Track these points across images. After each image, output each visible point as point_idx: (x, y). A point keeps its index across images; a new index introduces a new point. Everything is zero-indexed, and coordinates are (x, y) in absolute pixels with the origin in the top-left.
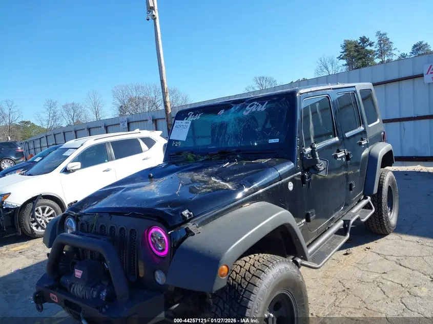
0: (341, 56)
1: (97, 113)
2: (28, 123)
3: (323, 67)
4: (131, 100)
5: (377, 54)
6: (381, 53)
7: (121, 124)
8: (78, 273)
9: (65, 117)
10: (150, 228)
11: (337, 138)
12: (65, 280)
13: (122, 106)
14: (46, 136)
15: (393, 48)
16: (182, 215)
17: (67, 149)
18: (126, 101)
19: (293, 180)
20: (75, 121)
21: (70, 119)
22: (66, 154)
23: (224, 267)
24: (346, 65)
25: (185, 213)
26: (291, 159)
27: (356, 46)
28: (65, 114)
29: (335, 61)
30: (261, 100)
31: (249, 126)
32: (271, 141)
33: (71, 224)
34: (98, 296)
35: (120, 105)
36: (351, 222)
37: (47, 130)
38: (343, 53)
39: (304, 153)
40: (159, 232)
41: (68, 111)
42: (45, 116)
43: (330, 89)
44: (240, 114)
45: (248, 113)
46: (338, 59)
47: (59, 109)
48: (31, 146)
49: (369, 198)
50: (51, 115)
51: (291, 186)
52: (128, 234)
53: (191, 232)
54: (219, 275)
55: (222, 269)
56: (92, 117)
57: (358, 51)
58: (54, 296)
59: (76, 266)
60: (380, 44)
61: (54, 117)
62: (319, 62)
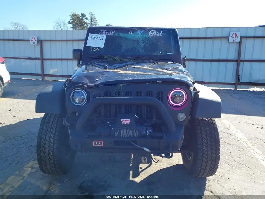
0: (70, 21)
3: (58, 26)
5: (89, 25)
6: (91, 25)
8: (126, 121)
15: (97, 24)
24: (72, 28)
27: (79, 18)
29: (66, 24)
32: (169, 53)
38: (71, 19)
45: (152, 36)
46: (68, 23)
52: (155, 94)
57: (79, 21)
58: (99, 142)
60: (91, 20)
62: (56, 22)
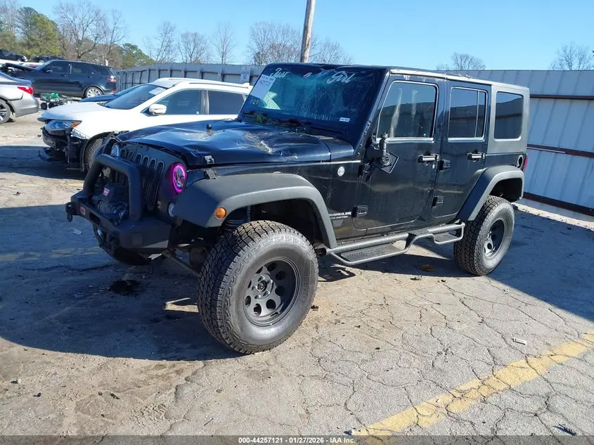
1: (223, 55)
2: (134, 47)
4: (273, 46)
7: (242, 76)
8: (106, 192)
9: (182, 51)
10: (175, 164)
11: (432, 139)
12: (95, 198)
13: (259, 53)
14: (150, 70)
16: (204, 158)
17: (156, 87)
18: (266, 47)
19: (346, 166)
20: (193, 60)
21: (188, 55)
22: (152, 92)
23: (223, 210)
25: (208, 158)
26: (353, 143)
28: (182, 47)
30: (350, 70)
31: (327, 97)
32: (343, 119)
33: (116, 150)
34: (117, 213)
35: (257, 51)
36: (417, 238)
37: (155, 63)
39: (373, 141)
40: (180, 170)
41: (187, 43)
42: (157, 44)
43: (444, 78)
44: (323, 82)
45: (331, 82)
47: (176, 39)
48: (130, 79)
49: (463, 224)
50: (165, 44)
51: (341, 172)
52: (156, 165)
53: (208, 176)
54: (215, 214)
55: (220, 211)
56: (216, 59)
58: (83, 210)
59: (107, 185)
61: (167, 47)
